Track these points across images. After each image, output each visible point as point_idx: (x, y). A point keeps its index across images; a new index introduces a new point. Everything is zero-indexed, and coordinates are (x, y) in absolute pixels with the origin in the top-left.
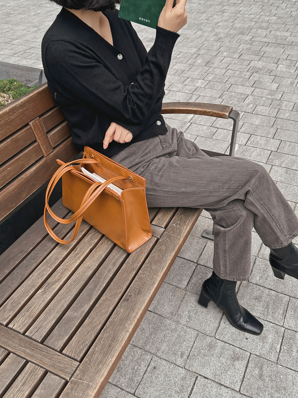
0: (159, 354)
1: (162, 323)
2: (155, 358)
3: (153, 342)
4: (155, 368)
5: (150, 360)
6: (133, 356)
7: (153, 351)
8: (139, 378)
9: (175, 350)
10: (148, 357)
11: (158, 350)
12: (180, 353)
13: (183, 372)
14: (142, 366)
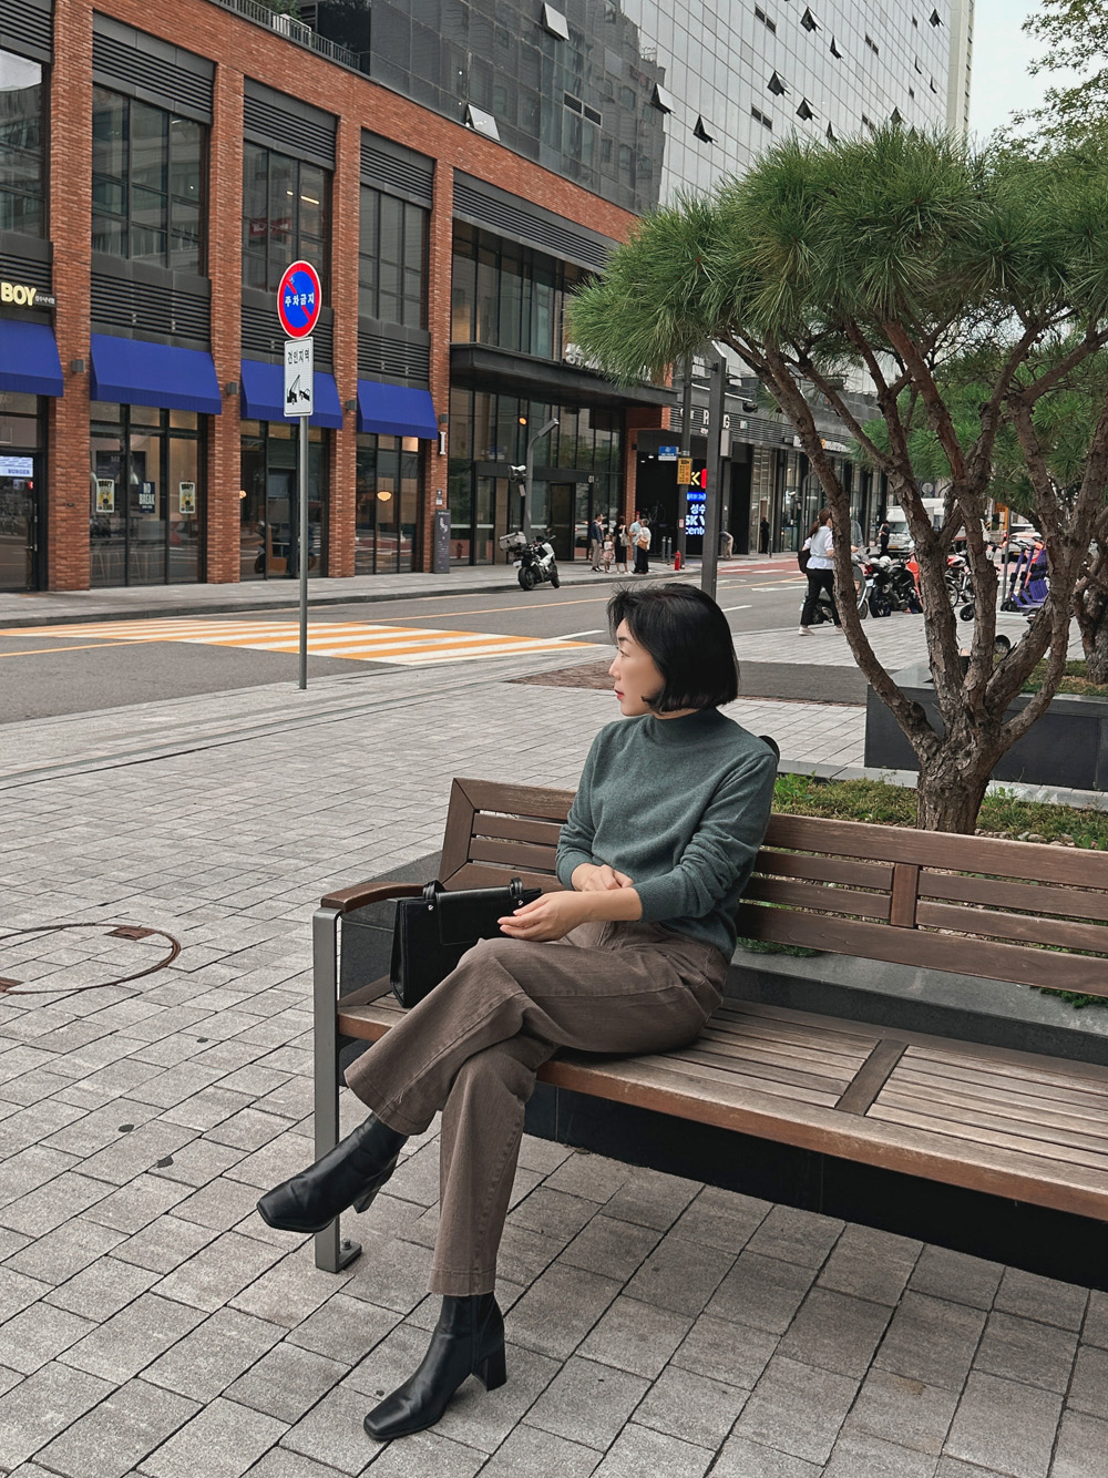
0: (755, 1400)
1: (833, 1407)
2: (746, 1395)
3: (783, 1392)
4: (725, 1392)
5: (740, 1385)
6: (745, 1363)
7: (760, 1391)
8: (701, 1371)
9: (769, 1424)
10: (746, 1384)
11: (764, 1399)
12: (764, 1431)
13: (721, 1431)
14: (727, 1376)
